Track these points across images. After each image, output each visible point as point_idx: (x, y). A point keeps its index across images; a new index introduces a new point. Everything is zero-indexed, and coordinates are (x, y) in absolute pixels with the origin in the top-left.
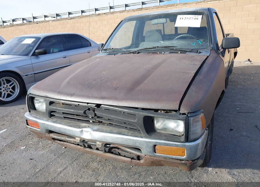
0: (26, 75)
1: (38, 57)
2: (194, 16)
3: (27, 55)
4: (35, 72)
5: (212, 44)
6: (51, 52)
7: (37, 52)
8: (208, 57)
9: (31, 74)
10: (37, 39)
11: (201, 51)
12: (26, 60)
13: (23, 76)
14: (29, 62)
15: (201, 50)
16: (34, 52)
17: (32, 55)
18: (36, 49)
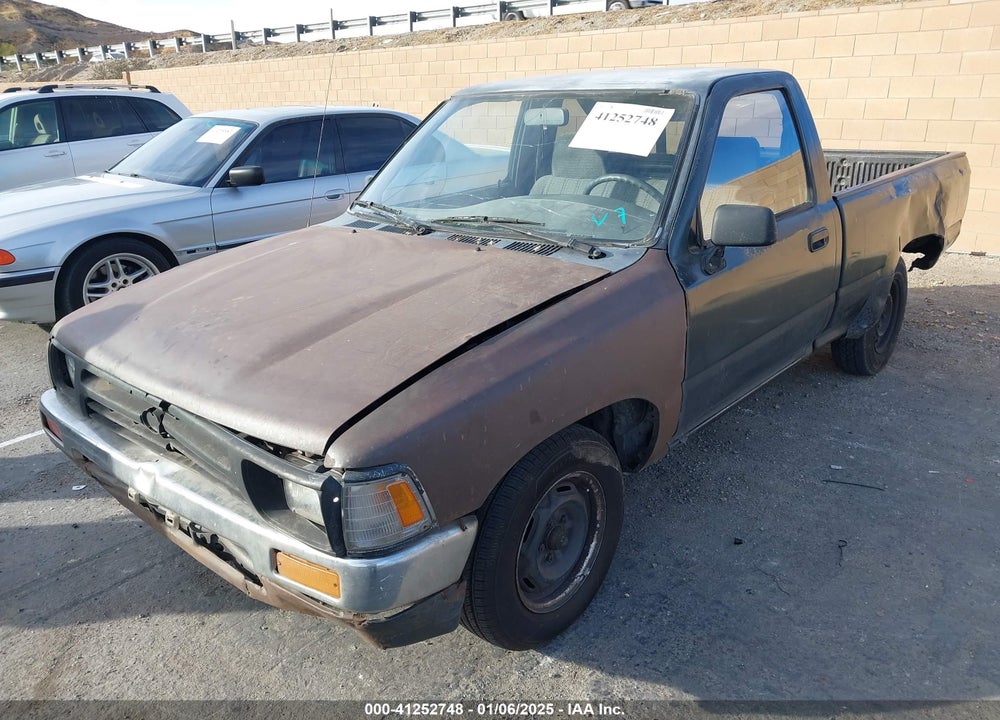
0: (189, 252)
1: (237, 191)
2: (647, 111)
3: (201, 183)
4: (220, 244)
5: (663, 225)
6: (301, 176)
7: (233, 175)
8: (609, 275)
9: (208, 249)
10: (249, 128)
11: (602, 248)
12: (197, 199)
13: (181, 252)
14: (204, 209)
15: (614, 245)
16: (226, 176)
17: (220, 185)
18: (233, 166)
